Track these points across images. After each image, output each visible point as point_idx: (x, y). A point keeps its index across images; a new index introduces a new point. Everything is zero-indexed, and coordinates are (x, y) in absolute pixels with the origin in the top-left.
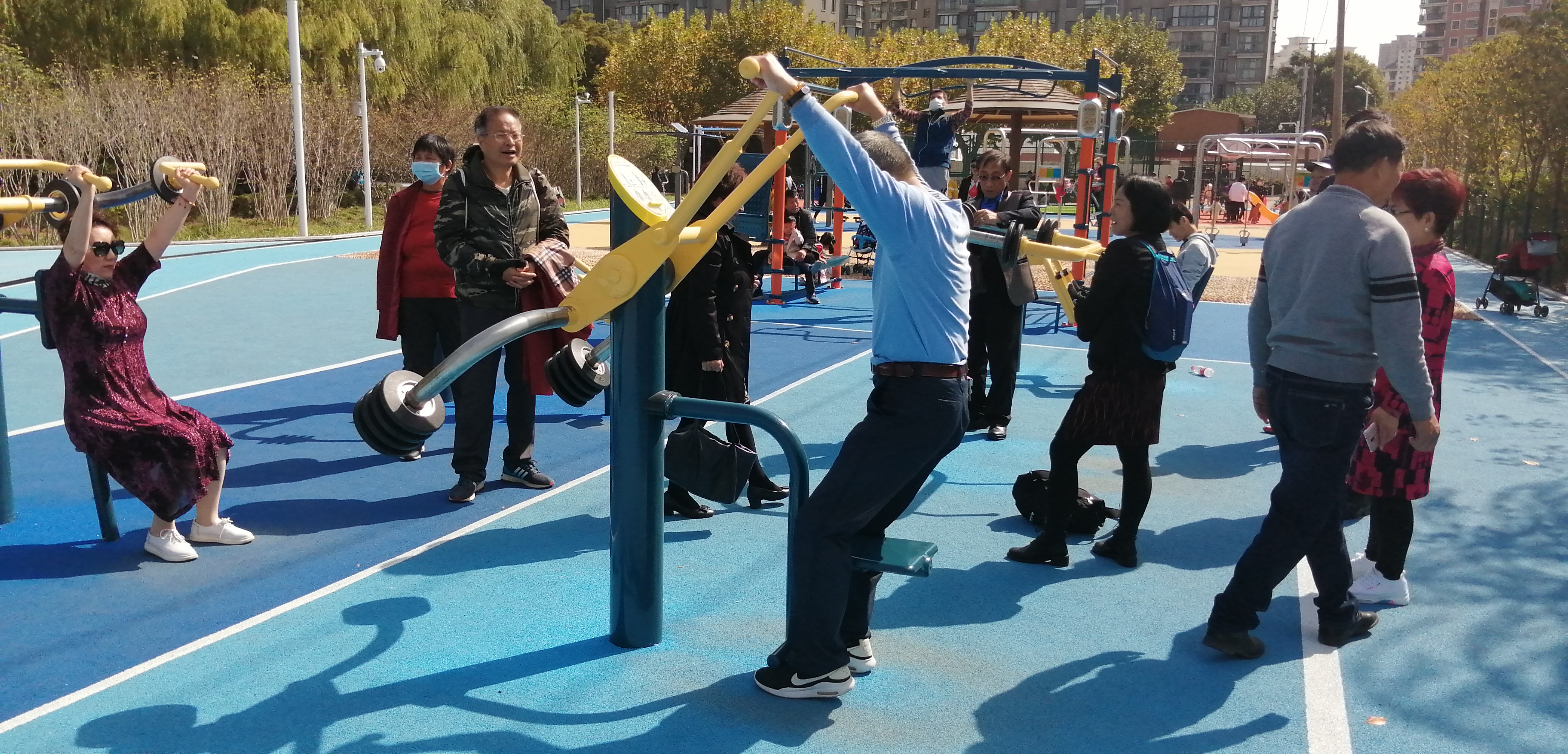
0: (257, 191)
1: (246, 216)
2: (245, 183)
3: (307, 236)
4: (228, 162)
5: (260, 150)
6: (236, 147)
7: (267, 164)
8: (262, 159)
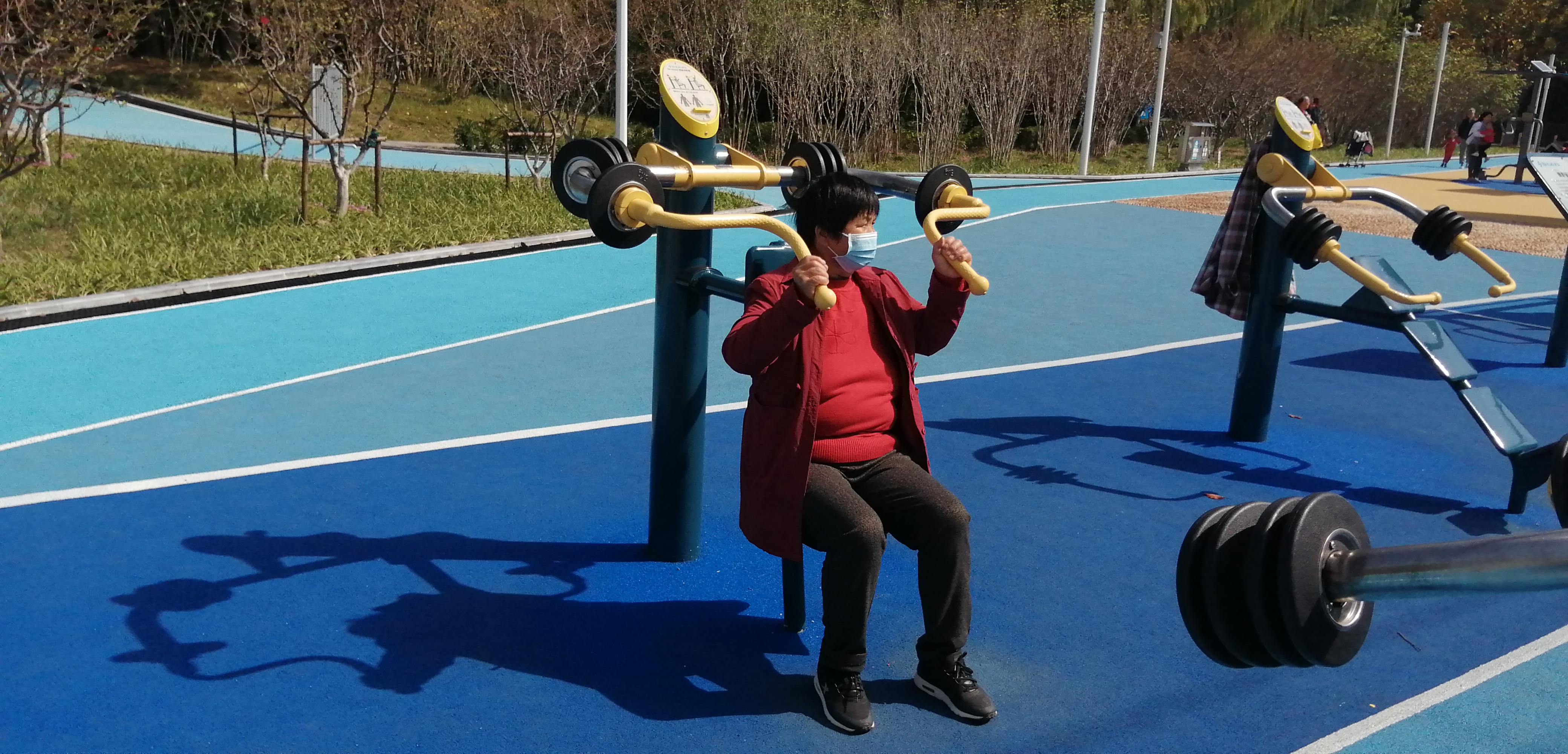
0: (1043, 124)
1: (1028, 149)
2: (1031, 114)
3: (1085, 175)
4: (1019, 93)
5: (1051, 83)
6: (1030, 78)
7: (1057, 97)
8: (1052, 93)
